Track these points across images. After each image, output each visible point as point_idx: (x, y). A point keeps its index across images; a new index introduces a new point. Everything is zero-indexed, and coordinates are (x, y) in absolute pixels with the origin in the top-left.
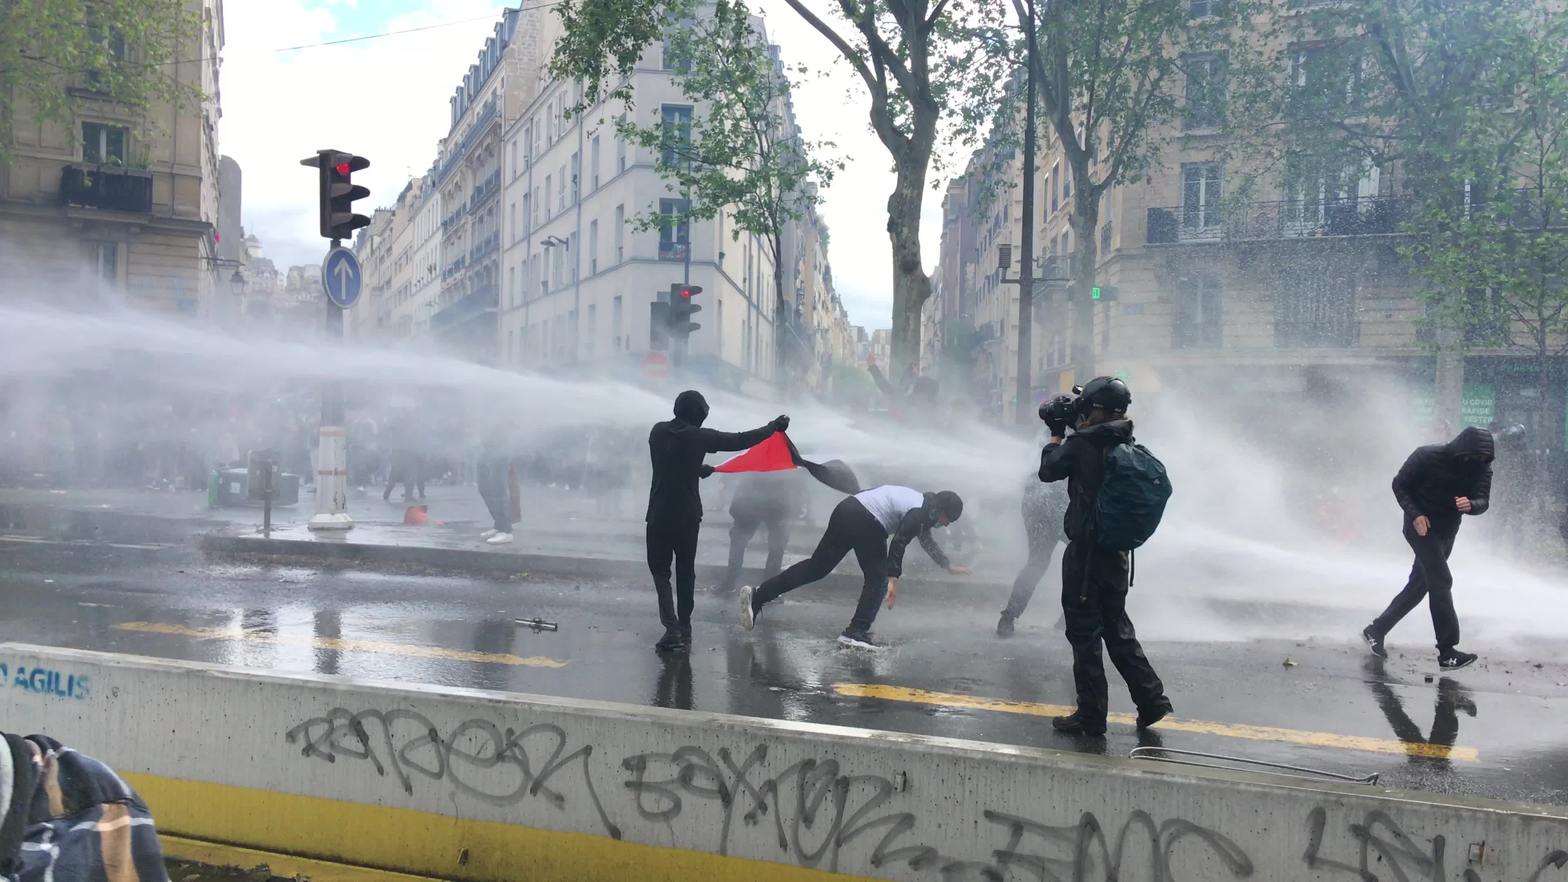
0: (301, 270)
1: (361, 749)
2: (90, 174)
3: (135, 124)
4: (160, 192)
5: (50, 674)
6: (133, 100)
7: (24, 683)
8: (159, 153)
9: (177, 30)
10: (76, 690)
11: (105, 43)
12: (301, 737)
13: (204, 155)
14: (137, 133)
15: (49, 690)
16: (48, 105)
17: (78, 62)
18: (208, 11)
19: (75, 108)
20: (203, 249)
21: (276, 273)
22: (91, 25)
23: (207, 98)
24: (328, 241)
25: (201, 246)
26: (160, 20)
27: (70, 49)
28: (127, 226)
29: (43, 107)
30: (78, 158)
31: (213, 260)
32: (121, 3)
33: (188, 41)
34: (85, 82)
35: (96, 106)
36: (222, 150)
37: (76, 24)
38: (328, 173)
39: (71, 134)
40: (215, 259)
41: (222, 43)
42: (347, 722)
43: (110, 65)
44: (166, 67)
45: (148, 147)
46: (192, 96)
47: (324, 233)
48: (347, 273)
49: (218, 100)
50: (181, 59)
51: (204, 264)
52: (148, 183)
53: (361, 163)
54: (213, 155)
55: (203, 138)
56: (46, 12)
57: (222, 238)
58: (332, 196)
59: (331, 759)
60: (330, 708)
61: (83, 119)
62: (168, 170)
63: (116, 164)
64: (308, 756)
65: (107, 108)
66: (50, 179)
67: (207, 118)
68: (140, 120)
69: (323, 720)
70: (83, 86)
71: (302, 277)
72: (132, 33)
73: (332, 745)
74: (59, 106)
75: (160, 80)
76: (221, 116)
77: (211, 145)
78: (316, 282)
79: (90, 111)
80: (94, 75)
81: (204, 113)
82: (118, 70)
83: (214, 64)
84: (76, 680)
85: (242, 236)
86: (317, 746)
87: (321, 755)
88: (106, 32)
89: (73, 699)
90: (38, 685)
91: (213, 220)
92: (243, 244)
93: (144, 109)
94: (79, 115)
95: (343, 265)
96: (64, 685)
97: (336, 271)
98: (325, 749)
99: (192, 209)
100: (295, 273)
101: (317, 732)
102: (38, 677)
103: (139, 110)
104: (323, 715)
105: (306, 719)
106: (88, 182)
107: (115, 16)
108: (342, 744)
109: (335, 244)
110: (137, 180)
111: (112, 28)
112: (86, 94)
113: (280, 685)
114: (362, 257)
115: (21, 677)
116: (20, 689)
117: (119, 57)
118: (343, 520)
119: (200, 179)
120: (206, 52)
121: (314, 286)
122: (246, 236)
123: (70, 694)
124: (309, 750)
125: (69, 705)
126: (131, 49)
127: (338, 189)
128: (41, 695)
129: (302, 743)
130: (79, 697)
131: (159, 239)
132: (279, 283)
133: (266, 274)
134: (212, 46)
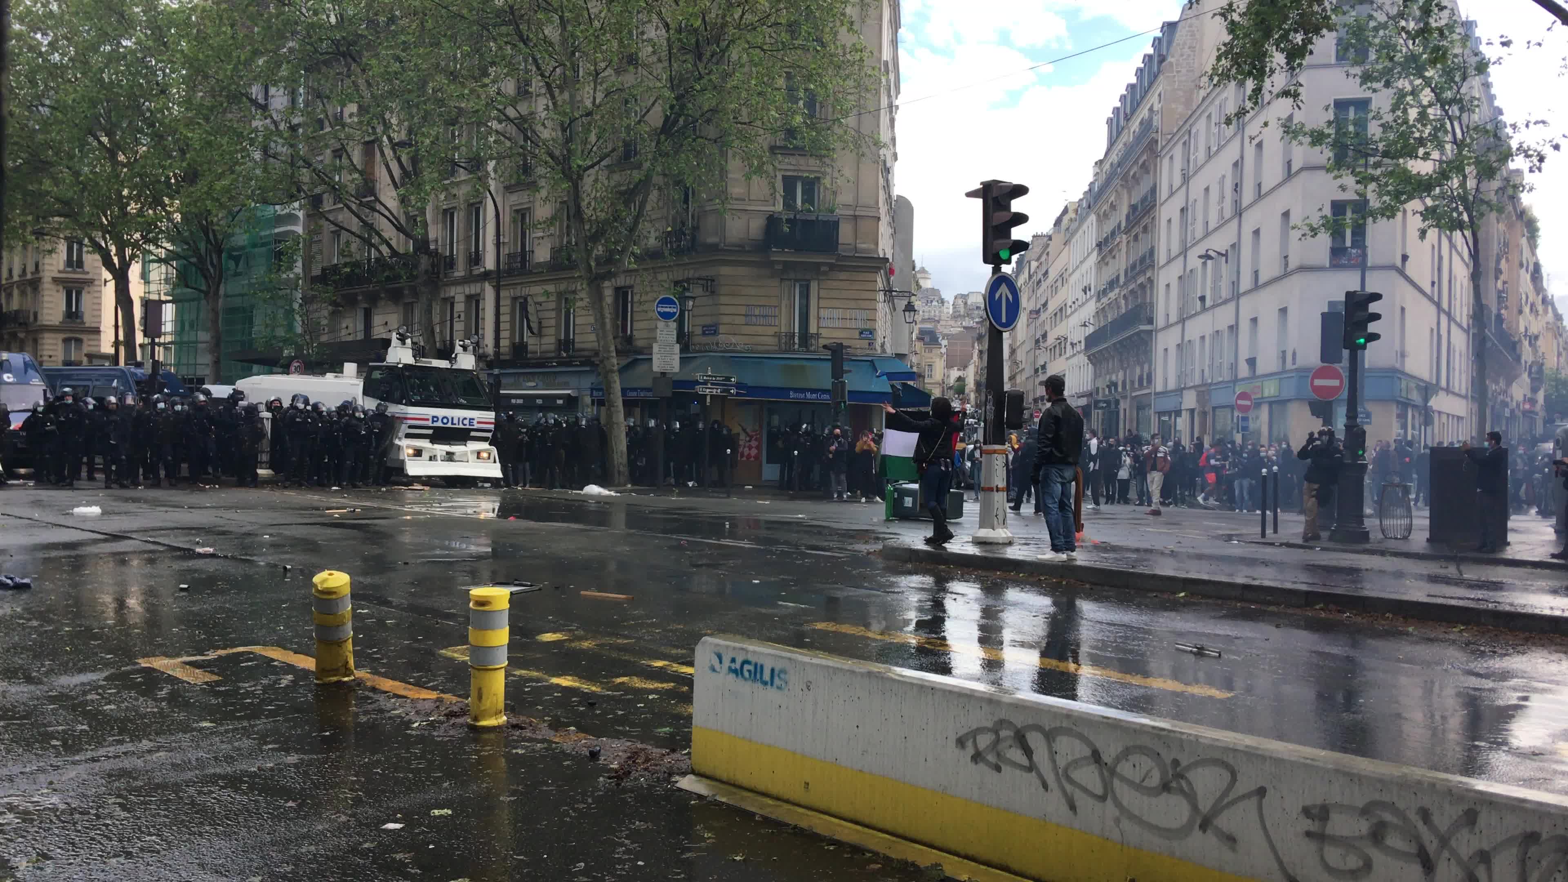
0: (964, 297)
1: (1025, 761)
2: (788, 221)
3: (825, 174)
4: (845, 233)
5: (756, 665)
6: (824, 152)
7: (735, 671)
8: (845, 197)
9: (859, 85)
10: (777, 681)
11: (801, 103)
12: (970, 744)
13: (882, 196)
14: (827, 181)
15: (755, 680)
16: (756, 163)
17: (779, 124)
18: (886, 63)
19: (776, 164)
20: (880, 284)
21: (942, 302)
22: (791, 89)
23: (885, 145)
24: (990, 267)
25: (879, 280)
26: (848, 77)
27: (773, 113)
28: (818, 265)
29: (751, 166)
30: (779, 207)
31: (889, 291)
32: (813, 66)
33: (868, 95)
34: (785, 140)
35: (793, 160)
36: (898, 190)
37: (776, 89)
38: (990, 202)
39: (774, 187)
40: (891, 291)
41: (898, 92)
42: (1012, 734)
43: (805, 122)
44: (851, 121)
45: (835, 193)
46: (871, 144)
47: (986, 261)
48: (1007, 298)
49: (894, 145)
50: (863, 111)
51: (881, 296)
52: (836, 224)
53: (1020, 191)
54: (890, 196)
55: (881, 181)
56: (753, 82)
57: (897, 272)
58: (994, 224)
59: (998, 769)
60: (996, 719)
61: (783, 173)
62: (852, 213)
63: (809, 211)
64: (976, 763)
65: (802, 160)
66: (756, 226)
67: (885, 162)
68: (829, 170)
69: (989, 730)
70: (782, 143)
71: (966, 304)
72: (822, 92)
73: (998, 755)
74: (764, 163)
75: (846, 132)
76: (896, 159)
77: (887, 187)
78: (978, 308)
79: (789, 165)
80: (791, 133)
81: (882, 158)
82: (812, 127)
83: (891, 112)
84: (776, 672)
85: (914, 269)
86: (984, 754)
87: (988, 763)
88: (801, 94)
89: (774, 689)
90: (746, 674)
91: (889, 256)
92: (914, 276)
93: (832, 160)
94: (780, 170)
95: (1004, 290)
96: (767, 676)
97: (997, 296)
98: (991, 758)
99: (872, 246)
100: (960, 301)
101: (984, 741)
102: (746, 667)
103: (826, 160)
104: (989, 725)
105: (974, 727)
106: (786, 229)
107: (809, 78)
108: (1008, 756)
109: (996, 270)
110: (826, 223)
111: (806, 90)
112: (784, 150)
113: (950, 692)
114: (1020, 282)
115: (733, 666)
116: (732, 676)
117: (812, 116)
118: (1004, 535)
119: (879, 219)
120: (884, 101)
121: (976, 312)
122: (917, 269)
123: (772, 685)
124: (977, 757)
125: (771, 693)
126: (821, 107)
127: (1000, 217)
128: (750, 683)
129: (970, 751)
130: (779, 688)
131: (843, 275)
132: (945, 310)
133: (935, 303)
134: (889, 96)
